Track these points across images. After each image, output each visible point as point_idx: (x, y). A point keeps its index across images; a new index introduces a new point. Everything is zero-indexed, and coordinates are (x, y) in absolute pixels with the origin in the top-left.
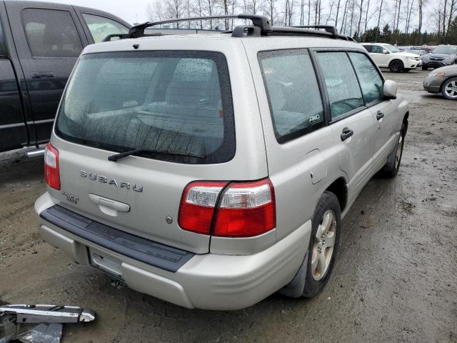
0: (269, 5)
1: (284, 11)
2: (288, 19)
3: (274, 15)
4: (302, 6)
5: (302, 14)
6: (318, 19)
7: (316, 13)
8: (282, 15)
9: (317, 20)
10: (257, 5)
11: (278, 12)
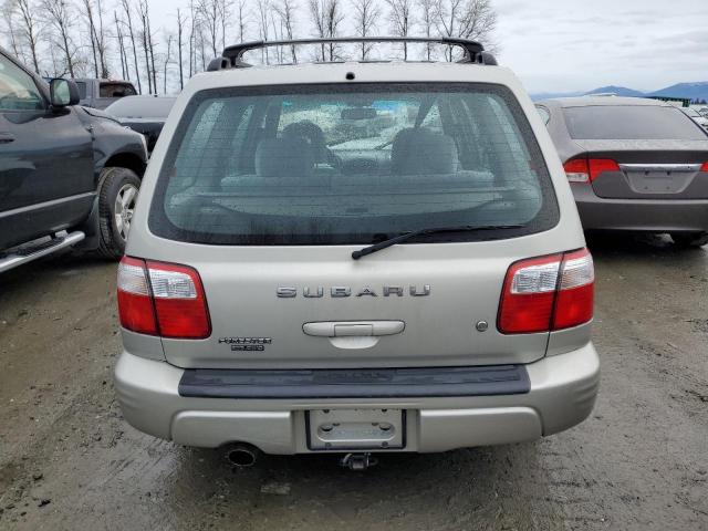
0: (58, 33)
1: (89, 43)
2: (98, 58)
3: (71, 49)
4: (120, 38)
5: (122, 50)
6: (150, 60)
7: (146, 50)
8: (86, 51)
9: (150, 63)
10: (35, 31)
11: (78, 44)
